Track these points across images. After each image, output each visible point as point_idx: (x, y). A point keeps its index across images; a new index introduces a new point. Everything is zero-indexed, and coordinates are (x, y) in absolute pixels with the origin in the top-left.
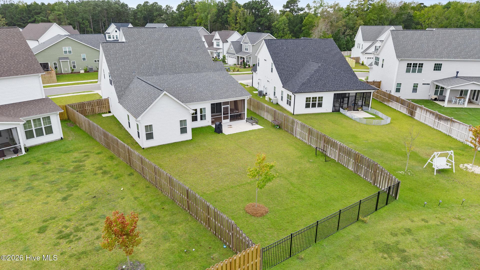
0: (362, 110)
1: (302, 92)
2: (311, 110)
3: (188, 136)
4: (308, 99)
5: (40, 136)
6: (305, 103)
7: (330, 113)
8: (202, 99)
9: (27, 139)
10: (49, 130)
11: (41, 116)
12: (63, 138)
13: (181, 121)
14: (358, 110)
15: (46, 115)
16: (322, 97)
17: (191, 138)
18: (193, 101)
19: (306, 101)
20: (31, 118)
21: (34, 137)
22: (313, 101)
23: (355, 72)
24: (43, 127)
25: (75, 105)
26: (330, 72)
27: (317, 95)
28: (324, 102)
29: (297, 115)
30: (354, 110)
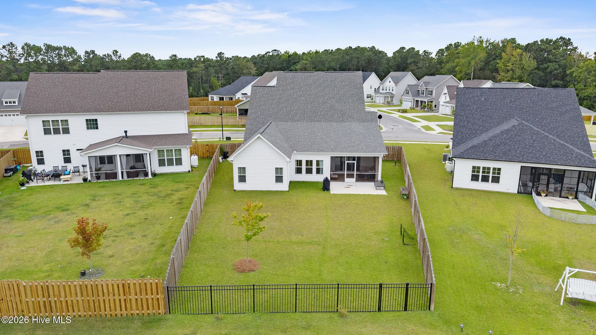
0: (576, 198)
1: (465, 157)
2: (480, 185)
3: (284, 186)
4: (475, 169)
5: (171, 166)
6: (470, 173)
7: (514, 194)
8: (321, 150)
9: (160, 166)
10: (179, 162)
11: (173, 148)
12: (190, 171)
13: (277, 169)
14: (568, 198)
15: (177, 147)
16: (499, 169)
17: (287, 189)
18: (307, 151)
19: (473, 171)
20: (165, 148)
21: (165, 166)
22: (483, 172)
23: (590, 143)
24: (174, 158)
25: (227, 145)
26: (528, 135)
27: (492, 165)
28: (503, 177)
29: (457, 189)
30: (560, 197)
